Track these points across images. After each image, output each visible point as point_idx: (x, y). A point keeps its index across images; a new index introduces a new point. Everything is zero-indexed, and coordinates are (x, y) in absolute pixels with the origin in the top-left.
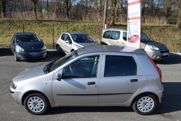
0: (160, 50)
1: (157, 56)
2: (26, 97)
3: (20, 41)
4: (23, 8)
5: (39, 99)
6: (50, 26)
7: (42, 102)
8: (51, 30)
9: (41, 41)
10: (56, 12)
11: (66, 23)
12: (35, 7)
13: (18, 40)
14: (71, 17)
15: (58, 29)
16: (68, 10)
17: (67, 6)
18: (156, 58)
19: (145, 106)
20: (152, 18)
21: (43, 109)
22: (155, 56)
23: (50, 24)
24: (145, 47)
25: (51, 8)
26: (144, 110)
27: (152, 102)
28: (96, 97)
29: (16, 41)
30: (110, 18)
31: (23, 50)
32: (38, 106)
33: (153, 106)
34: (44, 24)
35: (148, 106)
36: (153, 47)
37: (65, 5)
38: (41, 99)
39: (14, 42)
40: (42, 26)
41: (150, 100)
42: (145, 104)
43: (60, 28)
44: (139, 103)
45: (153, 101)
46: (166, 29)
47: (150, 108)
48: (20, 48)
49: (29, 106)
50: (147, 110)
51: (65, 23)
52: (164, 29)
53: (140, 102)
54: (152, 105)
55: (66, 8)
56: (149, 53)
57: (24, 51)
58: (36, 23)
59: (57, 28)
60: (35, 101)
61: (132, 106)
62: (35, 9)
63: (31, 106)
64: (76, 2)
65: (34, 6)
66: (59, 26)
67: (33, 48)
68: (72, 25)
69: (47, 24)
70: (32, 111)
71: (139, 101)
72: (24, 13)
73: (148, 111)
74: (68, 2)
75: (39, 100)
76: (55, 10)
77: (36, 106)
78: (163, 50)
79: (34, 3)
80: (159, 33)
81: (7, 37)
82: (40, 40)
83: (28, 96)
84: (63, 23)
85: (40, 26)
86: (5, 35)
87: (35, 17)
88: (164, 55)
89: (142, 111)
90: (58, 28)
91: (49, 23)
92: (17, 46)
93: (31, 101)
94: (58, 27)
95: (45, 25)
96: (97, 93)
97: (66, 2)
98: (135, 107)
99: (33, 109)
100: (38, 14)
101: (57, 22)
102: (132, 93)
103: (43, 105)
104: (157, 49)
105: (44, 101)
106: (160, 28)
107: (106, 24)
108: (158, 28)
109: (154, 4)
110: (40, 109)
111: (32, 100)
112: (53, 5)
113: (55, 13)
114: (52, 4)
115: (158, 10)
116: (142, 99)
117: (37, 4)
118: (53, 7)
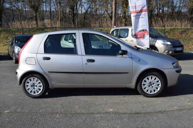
0: (172, 44)
1: (169, 51)
3: (19, 42)
12: (36, 15)
13: (17, 42)
16: (74, 17)
17: (73, 12)
18: (169, 53)
20: (172, 22)
22: (166, 51)
24: (156, 42)
25: (54, 17)
29: (14, 42)
36: (164, 42)
37: (71, 12)
39: (12, 43)
48: (19, 49)
55: (71, 15)
56: (161, 48)
62: (36, 17)
64: (83, 8)
72: (23, 23)
74: (74, 8)
76: (59, 19)
78: (176, 44)
79: (35, 11)
81: (4, 46)
86: (2, 44)
88: (177, 50)
92: (16, 47)
97: (71, 8)
100: (40, 23)
104: (169, 43)
107: (115, 25)
109: (174, 6)
112: (57, 13)
113: (59, 22)
114: (55, 12)
117: (38, 12)
118: (57, 15)
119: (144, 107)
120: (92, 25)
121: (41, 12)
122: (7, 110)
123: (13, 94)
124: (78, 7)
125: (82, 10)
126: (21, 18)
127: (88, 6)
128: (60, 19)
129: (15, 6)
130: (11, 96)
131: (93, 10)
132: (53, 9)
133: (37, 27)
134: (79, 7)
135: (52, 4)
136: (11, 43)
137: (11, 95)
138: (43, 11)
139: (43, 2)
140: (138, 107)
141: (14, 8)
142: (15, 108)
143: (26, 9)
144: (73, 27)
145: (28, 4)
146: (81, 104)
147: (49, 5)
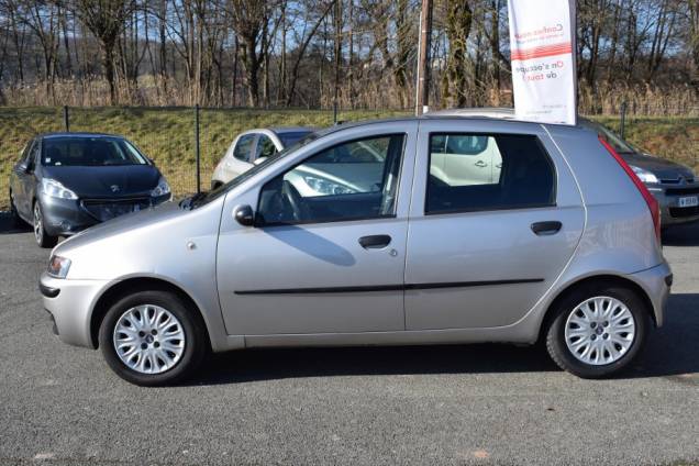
0: (663, 182)
2: (108, 310)
3: (58, 164)
4: (52, 64)
5: (160, 315)
6: (181, 126)
7: (174, 328)
8: (183, 145)
9: (147, 163)
10: (201, 79)
11: (249, 117)
12: (110, 56)
13: (48, 160)
14: (268, 100)
15: (214, 140)
16: (255, 67)
17: (253, 49)
19: (599, 337)
20: (631, 94)
21: (176, 359)
23: (180, 120)
25: (178, 65)
26: (593, 356)
27: (625, 322)
28: (397, 297)
29: (38, 162)
30: (446, 90)
31: (74, 197)
32: (157, 345)
33: (630, 337)
34: (154, 121)
35: (609, 338)
37: (244, 46)
38: (170, 315)
39: (31, 167)
40: (145, 127)
41: (618, 310)
42: (597, 328)
43: (223, 137)
44: (574, 326)
45: (628, 315)
46: (692, 131)
47: (618, 347)
48: (57, 190)
49: (119, 345)
50: (607, 355)
51: (244, 113)
52: (685, 133)
53: (576, 320)
54: (624, 335)
55: (245, 60)
57: (78, 202)
58: (117, 118)
59: (209, 138)
60: (146, 322)
61: (545, 340)
62: (108, 64)
63: (129, 344)
64: (290, 34)
65: (103, 56)
66: (219, 127)
67: (115, 188)
68: (276, 122)
69: (165, 120)
70: (134, 367)
71: (572, 317)
72: (58, 85)
73: (611, 359)
74: (256, 32)
75: (164, 318)
76: (198, 75)
77: (151, 346)
78: (677, 182)
79: (105, 40)
80: (662, 147)
82: (142, 162)
83: (116, 302)
84: (238, 114)
85: (134, 131)
87: (108, 98)
88: (681, 206)
89: (587, 360)
90: (216, 136)
91: (173, 116)
92: (45, 181)
93: (127, 324)
94: (213, 132)
95: (155, 126)
96: (399, 282)
97: (245, 35)
98: (556, 343)
99: (135, 359)
100: (123, 86)
101: (211, 112)
102: (542, 280)
103: (176, 342)
105: (181, 323)
106: (667, 126)
107: (426, 104)
108: (661, 126)
109: (638, 35)
110: (165, 357)
111: (132, 318)
112: (187, 52)
114: (182, 49)
115: (657, 61)
116: (584, 306)
117: (116, 44)
118: (188, 58)
119: (610, 444)
120: (322, 99)
121: (128, 46)
122: (43, 450)
123: (57, 377)
124: (271, 28)
125: (284, 41)
126: (48, 66)
127: (310, 26)
128: (202, 73)
129: (26, 22)
130: (49, 387)
131: (328, 44)
132: (173, 36)
133: (113, 104)
134: (276, 28)
135: (170, 16)
136: (25, 167)
137: (50, 382)
138: (135, 44)
139: (136, 8)
140: (589, 444)
141: (21, 28)
142: (74, 439)
143: (70, 34)
144: (252, 104)
145: (79, 13)
146: (348, 428)
147: (158, 20)
